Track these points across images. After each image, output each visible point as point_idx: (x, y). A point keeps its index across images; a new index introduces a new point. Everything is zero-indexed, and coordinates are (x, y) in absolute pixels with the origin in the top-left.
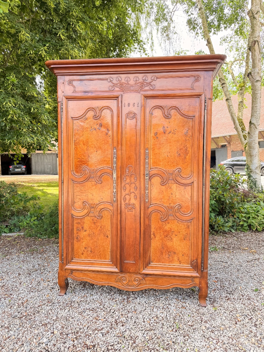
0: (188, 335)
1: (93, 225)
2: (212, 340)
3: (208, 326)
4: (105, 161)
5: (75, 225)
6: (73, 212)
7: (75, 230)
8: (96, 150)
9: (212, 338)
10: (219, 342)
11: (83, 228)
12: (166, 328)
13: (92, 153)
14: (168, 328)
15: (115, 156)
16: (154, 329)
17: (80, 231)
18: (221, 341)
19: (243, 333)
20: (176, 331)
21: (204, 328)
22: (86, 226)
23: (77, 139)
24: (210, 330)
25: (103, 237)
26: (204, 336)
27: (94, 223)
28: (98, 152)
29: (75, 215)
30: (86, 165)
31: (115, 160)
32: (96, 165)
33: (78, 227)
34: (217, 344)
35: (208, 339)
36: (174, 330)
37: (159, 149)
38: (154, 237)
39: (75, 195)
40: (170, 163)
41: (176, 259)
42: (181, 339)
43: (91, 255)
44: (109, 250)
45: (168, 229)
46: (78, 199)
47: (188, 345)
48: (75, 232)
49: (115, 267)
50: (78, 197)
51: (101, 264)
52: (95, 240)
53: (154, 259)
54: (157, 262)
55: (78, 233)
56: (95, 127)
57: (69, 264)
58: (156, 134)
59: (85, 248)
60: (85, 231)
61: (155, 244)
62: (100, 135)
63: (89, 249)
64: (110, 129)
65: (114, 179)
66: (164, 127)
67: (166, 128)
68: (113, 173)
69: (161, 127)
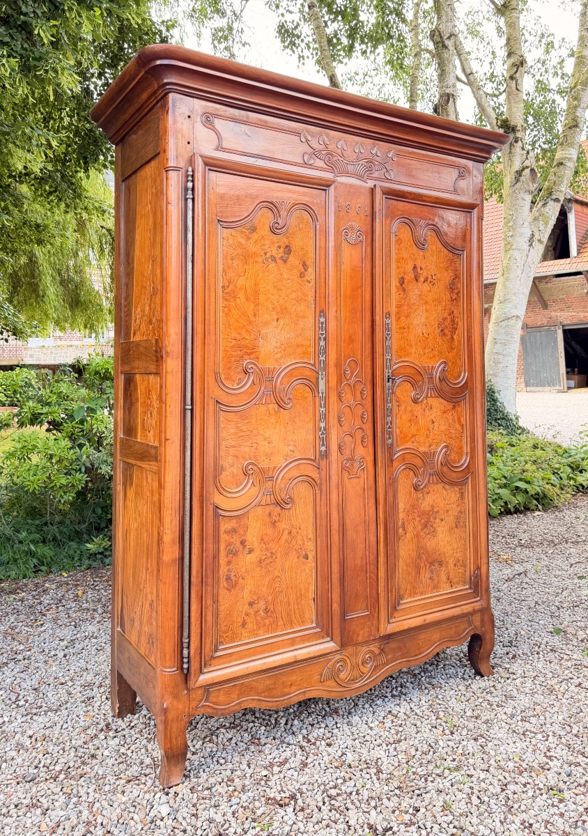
0: (481, 736)
1: (270, 531)
2: (533, 735)
3: (509, 711)
4: (298, 346)
5: (223, 537)
6: (218, 499)
7: (223, 553)
8: (275, 317)
9: (531, 732)
10: (548, 736)
11: (243, 543)
12: (427, 730)
13: (267, 324)
14: (431, 730)
15: (322, 334)
16: (403, 738)
17: (235, 554)
18: (551, 734)
19: (582, 712)
20: (452, 733)
21: (504, 717)
22: (252, 537)
23: (229, 283)
24: (519, 718)
25: (296, 560)
26: (515, 731)
27: (274, 524)
28: (281, 322)
29: (224, 507)
30: (252, 356)
31: (322, 343)
32: (276, 356)
33: (230, 544)
34: (547, 740)
35: (524, 734)
36: (447, 732)
37: (408, 316)
38: (403, 533)
39: (223, 447)
40: (427, 351)
41: (444, 577)
42: (471, 746)
43: (267, 621)
44: (312, 595)
45: (429, 508)
46: (230, 459)
47: (492, 753)
48: (223, 560)
49: (329, 639)
50: (232, 451)
51: (293, 642)
52: (276, 573)
53: (406, 590)
54: (410, 596)
55: (229, 563)
56: (274, 252)
57: (206, 670)
58: (402, 281)
59: (251, 604)
60: (250, 551)
61: (405, 550)
62: (285, 276)
63: (262, 605)
64: (308, 263)
65: (321, 395)
66: (415, 267)
67: (419, 270)
68: (318, 379)
69: (410, 267)
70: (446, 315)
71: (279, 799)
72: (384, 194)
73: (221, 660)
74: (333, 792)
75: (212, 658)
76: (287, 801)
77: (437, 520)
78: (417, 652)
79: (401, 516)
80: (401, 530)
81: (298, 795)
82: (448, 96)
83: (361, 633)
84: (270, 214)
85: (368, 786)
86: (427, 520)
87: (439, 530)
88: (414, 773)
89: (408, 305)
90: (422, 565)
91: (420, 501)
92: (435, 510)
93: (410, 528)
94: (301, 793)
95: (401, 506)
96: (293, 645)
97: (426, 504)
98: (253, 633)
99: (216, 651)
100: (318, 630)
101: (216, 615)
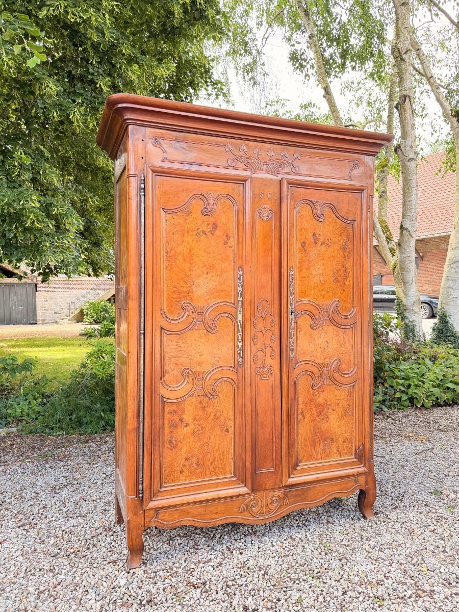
0: (345, 558)
1: (201, 413)
2: (382, 561)
3: (372, 543)
4: (222, 291)
5: (167, 415)
6: (163, 392)
7: (166, 426)
8: (206, 272)
9: (382, 559)
10: (393, 562)
11: (181, 420)
12: (310, 551)
13: (199, 276)
14: (312, 551)
15: (240, 283)
16: (291, 554)
17: (176, 426)
18: (395, 561)
20: (326, 554)
21: (368, 547)
22: (188, 416)
23: (171, 250)
24: (377, 549)
25: (219, 432)
26: (370, 557)
27: (204, 408)
28: (210, 275)
29: (167, 396)
30: (188, 298)
31: (240, 289)
32: (205, 298)
33: (172, 420)
34: (391, 565)
35: (376, 560)
36: (323, 553)
37: (308, 269)
38: (302, 418)
39: (167, 358)
40: (323, 293)
41: (334, 449)
42: (335, 564)
43: (198, 471)
44: (231, 456)
45: (323, 402)
46: (172, 366)
47: (348, 570)
48: (167, 430)
49: (243, 485)
50: (173, 360)
51: (217, 485)
52: (205, 440)
53: (304, 456)
54: (307, 460)
55: (171, 432)
56: (205, 228)
57: (154, 499)
58: (303, 245)
59: (187, 459)
60: (187, 425)
61: (304, 430)
62: (213, 244)
63: (194, 460)
64: (231, 234)
65: (239, 324)
66: (314, 234)
67: (317, 236)
68: (236, 313)
69: (310, 234)
70: (339, 267)
71: (195, 583)
72: (289, 184)
73: (166, 493)
74: (230, 583)
75: (159, 491)
76: (200, 585)
77: (330, 410)
78: (313, 499)
79: (301, 406)
80: (300, 416)
81: (208, 582)
82: (405, 97)
83: (268, 483)
84: (201, 202)
85: (254, 582)
86: (322, 410)
87: (332, 417)
88: (288, 577)
89: (309, 261)
90: (318, 440)
91: (316, 397)
92: (329, 403)
93: (308, 415)
94: (210, 581)
95: (301, 400)
96: (217, 488)
97: (321, 399)
98: (188, 478)
99: (161, 488)
100: (235, 479)
101: (162, 465)
